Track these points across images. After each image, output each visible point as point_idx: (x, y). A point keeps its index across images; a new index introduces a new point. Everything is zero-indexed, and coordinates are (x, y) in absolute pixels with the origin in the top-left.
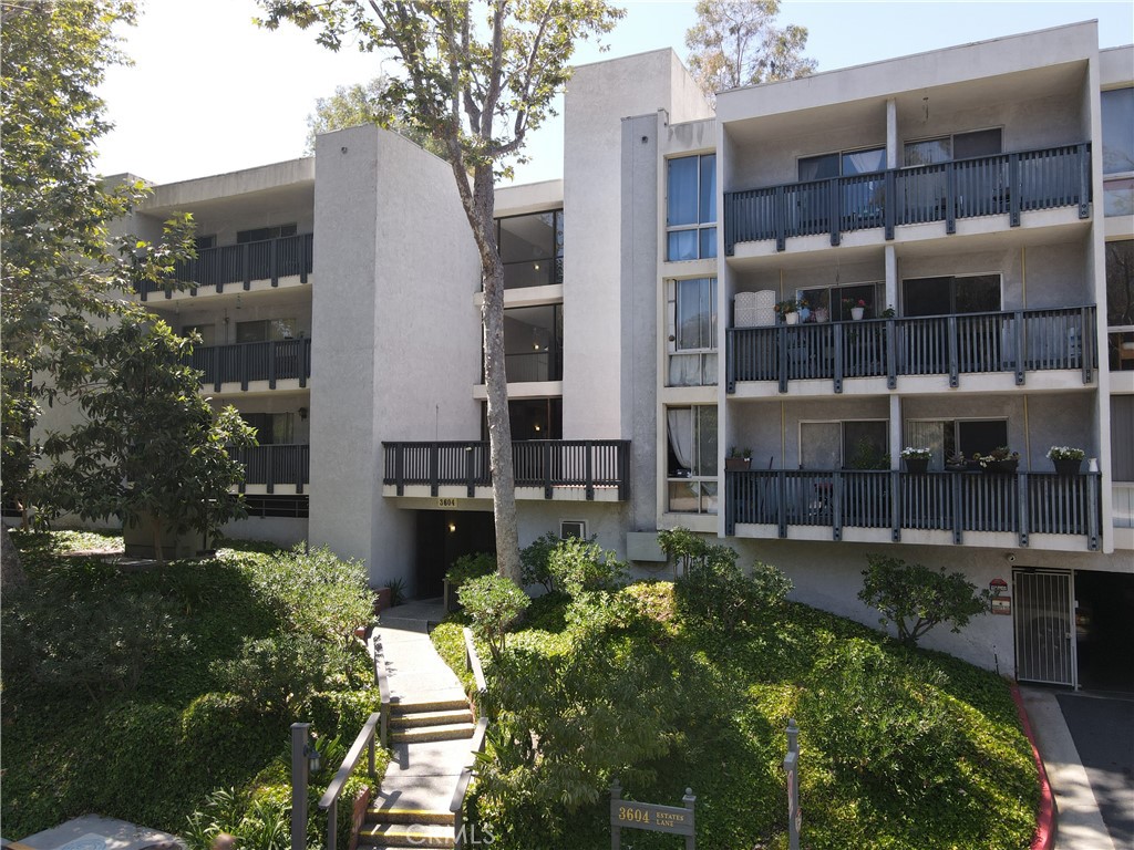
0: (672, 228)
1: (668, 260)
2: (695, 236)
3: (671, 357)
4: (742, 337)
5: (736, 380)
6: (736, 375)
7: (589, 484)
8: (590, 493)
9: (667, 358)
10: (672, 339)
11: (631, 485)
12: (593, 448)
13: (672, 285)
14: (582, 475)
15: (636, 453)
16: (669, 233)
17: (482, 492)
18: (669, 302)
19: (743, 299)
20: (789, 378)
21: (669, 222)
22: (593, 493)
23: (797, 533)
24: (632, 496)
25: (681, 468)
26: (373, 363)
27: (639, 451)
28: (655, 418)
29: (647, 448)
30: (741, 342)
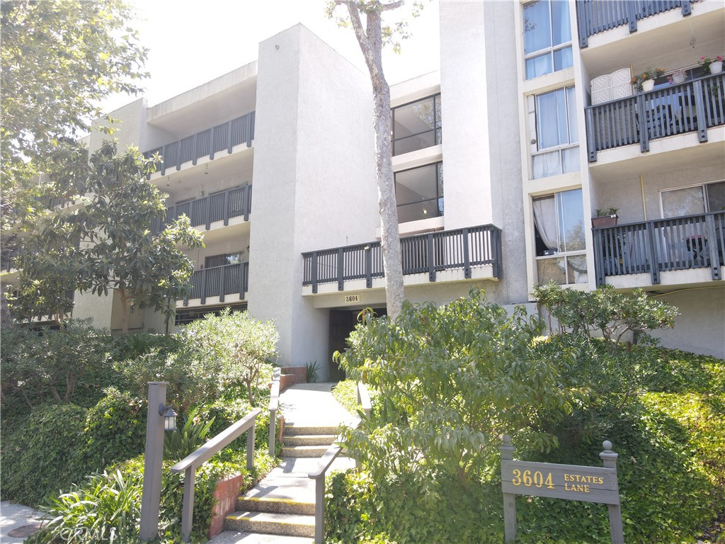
0: (530, 55)
1: (527, 78)
2: (550, 59)
3: (533, 156)
4: (600, 113)
5: (597, 150)
6: (597, 145)
7: (467, 267)
8: (468, 274)
9: (530, 158)
10: (533, 142)
11: (504, 266)
12: (470, 235)
13: (532, 99)
14: (461, 260)
15: (507, 239)
16: (527, 60)
17: (378, 283)
18: (530, 113)
19: (598, 83)
20: (650, 138)
21: (526, 51)
22: (471, 272)
23: (670, 278)
24: (504, 276)
25: (547, 249)
26: (294, 193)
27: (509, 238)
28: (522, 209)
29: (516, 234)
30: (600, 119)
